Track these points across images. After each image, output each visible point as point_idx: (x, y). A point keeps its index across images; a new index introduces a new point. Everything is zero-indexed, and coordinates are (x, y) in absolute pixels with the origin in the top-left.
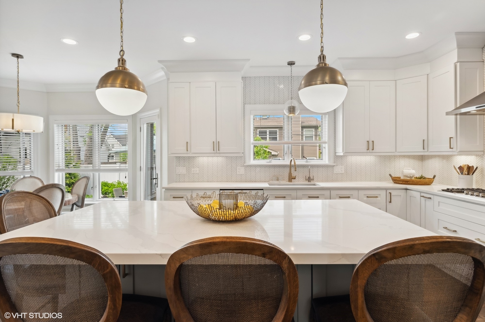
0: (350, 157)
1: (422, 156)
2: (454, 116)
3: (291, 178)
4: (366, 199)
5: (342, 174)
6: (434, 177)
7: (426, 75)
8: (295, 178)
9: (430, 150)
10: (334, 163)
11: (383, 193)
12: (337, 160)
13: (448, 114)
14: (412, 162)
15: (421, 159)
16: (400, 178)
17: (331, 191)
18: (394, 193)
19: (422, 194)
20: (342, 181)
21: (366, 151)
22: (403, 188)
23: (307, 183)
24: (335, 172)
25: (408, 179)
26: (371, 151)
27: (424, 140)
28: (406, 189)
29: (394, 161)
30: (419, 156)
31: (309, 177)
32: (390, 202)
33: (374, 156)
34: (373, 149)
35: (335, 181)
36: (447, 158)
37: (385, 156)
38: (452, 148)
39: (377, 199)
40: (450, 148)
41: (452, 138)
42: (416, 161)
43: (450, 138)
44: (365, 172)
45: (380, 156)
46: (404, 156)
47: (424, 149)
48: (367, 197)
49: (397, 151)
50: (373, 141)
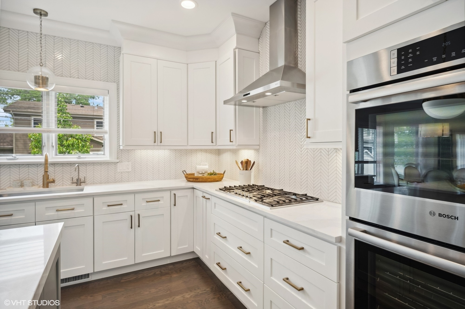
0: (139, 151)
1: (219, 150)
2: (233, 106)
3: (47, 182)
4: (145, 204)
5: (128, 172)
6: (224, 172)
7: (215, 62)
8: (53, 182)
9: (218, 144)
10: (117, 158)
11: (167, 195)
12: (122, 154)
13: (225, 102)
14: (209, 156)
15: (218, 153)
16: (193, 174)
17: (95, 198)
18: (178, 194)
19: (205, 195)
20: (128, 181)
21: (153, 144)
22: (190, 187)
23: (74, 186)
24: (118, 171)
25: (200, 175)
26: (159, 144)
27: (212, 133)
28: (193, 188)
29: (191, 156)
30: (216, 150)
31: (79, 178)
32: (175, 205)
33: (169, 150)
34: (161, 142)
35: (119, 182)
36: (235, 152)
37: (181, 150)
38: (232, 142)
39: (160, 202)
40: (231, 141)
41: (232, 130)
42: (213, 155)
43: (230, 130)
44: (158, 169)
45: (176, 150)
46: (201, 150)
47: (212, 142)
48: (147, 202)
49: (189, 145)
50: (161, 132)
